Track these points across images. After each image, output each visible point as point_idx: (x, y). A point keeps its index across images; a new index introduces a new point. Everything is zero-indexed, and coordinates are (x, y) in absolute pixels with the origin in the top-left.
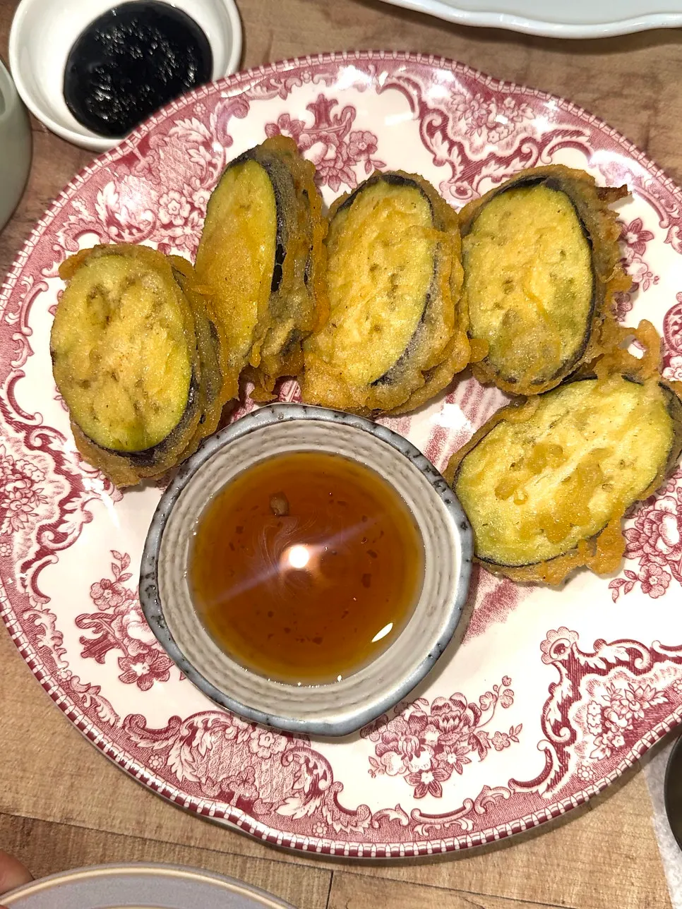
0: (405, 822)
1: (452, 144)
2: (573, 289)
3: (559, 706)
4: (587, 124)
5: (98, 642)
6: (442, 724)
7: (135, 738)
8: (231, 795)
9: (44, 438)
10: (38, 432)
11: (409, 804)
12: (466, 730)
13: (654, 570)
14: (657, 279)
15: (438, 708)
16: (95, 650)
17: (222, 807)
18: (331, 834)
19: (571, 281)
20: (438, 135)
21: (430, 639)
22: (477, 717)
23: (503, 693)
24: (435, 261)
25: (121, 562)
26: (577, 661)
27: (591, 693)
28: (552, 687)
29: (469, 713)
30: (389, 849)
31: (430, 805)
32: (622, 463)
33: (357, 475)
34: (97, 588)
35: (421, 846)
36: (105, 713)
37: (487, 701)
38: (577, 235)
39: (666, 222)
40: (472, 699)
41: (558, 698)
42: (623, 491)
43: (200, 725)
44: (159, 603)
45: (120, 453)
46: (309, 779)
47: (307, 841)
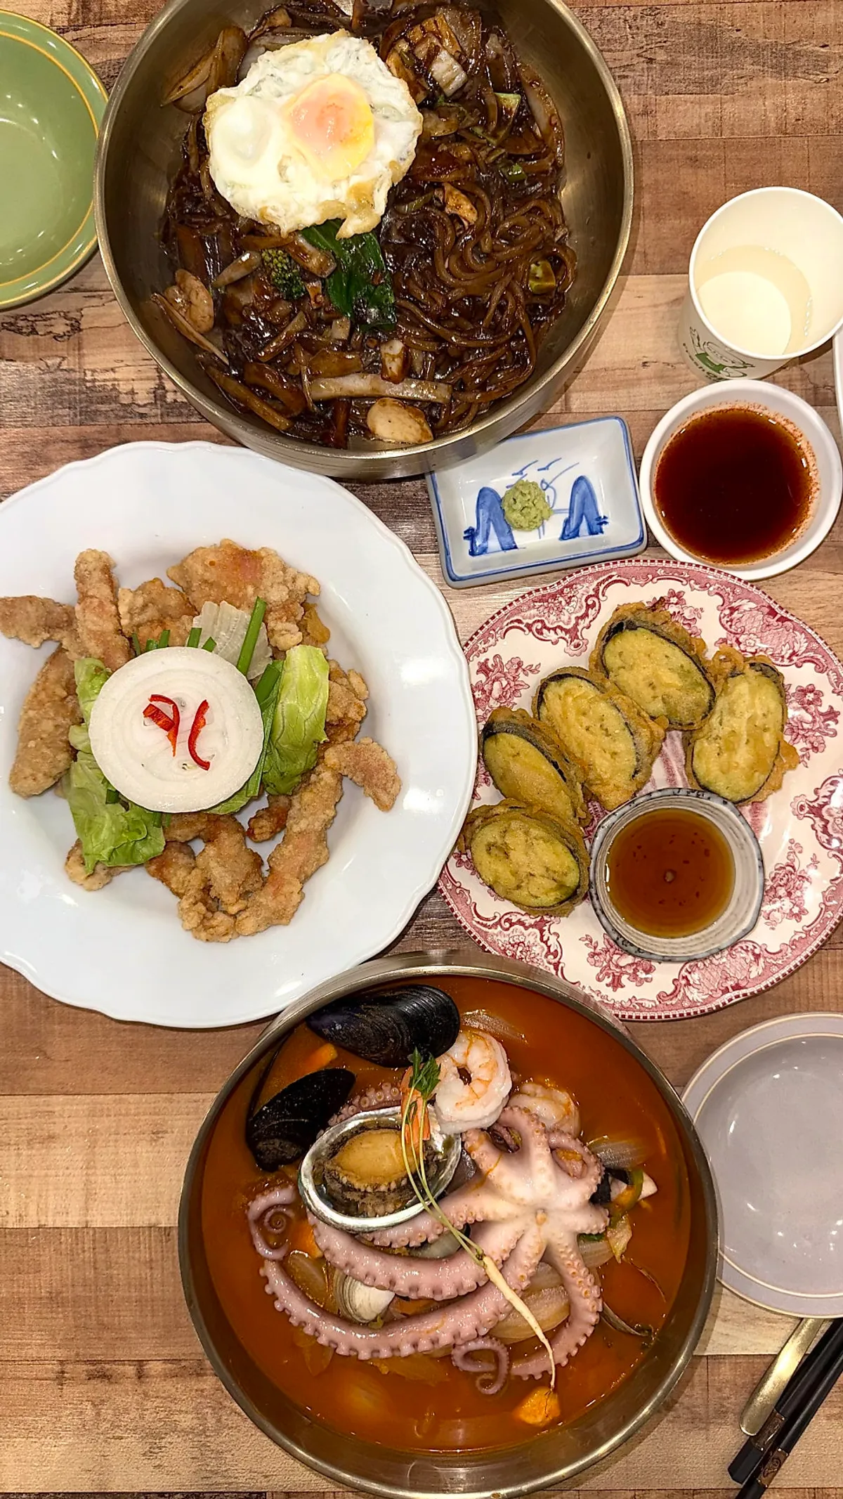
0: (804, 936)
1: (554, 629)
2: (686, 669)
3: (823, 832)
4: (612, 570)
5: (614, 980)
6: (782, 883)
7: (669, 1003)
8: (727, 988)
9: (508, 920)
10: (503, 921)
11: (798, 926)
12: (793, 876)
13: (812, 739)
14: (702, 609)
15: (774, 878)
16: (616, 984)
17: (728, 996)
18: (780, 967)
19: (682, 666)
20: (545, 631)
21: (754, 861)
22: (793, 867)
23: (795, 848)
24: (615, 706)
25: (589, 940)
26: (814, 807)
27: (831, 816)
28: (813, 827)
29: (789, 868)
30: (808, 952)
31: (807, 920)
32: (764, 715)
33: (654, 816)
34: (590, 960)
35: (819, 939)
36: (648, 1004)
37: (791, 857)
38: (667, 645)
39: (685, 582)
40: (785, 861)
41: (819, 830)
42: (774, 726)
43: (687, 974)
44: (632, 945)
45: (561, 902)
46: (750, 954)
47: (773, 979)
